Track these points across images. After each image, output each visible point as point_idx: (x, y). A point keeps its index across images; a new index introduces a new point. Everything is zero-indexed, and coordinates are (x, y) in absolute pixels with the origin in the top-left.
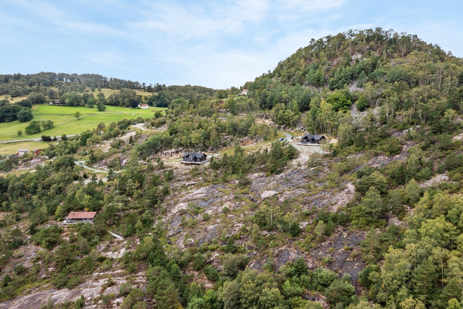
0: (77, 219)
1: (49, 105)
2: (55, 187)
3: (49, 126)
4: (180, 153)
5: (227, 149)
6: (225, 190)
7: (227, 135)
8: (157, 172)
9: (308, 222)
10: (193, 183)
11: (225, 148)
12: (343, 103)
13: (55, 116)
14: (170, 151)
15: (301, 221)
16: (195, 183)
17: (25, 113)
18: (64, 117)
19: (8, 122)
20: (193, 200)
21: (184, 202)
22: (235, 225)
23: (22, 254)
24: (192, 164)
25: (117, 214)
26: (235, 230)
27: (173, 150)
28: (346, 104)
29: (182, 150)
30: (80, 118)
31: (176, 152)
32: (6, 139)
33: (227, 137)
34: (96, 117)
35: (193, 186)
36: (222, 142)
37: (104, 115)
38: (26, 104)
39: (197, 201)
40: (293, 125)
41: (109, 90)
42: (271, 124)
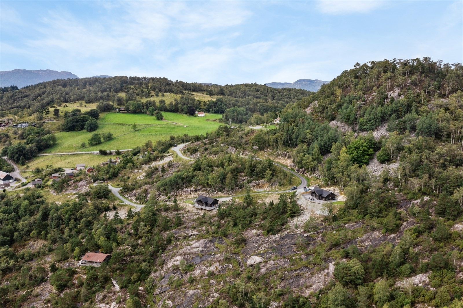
0: (89, 262)
1: (115, 112)
2: (84, 221)
3: (109, 138)
4: (198, 191)
5: (242, 191)
6: (221, 245)
7: (245, 176)
8: (171, 213)
9: (279, 303)
10: (196, 233)
11: (240, 190)
12: (363, 152)
13: (117, 126)
14: (189, 189)
15: (273, 301)
16: (198, 233)
17: (91, 124)
18: (124, 127)
19: (77, 131)
20: (189, 254)
21: (181, 255)
22: (212, 295)
23: (39, 293)
24: (202, 209)
25: (124, 258)
26: (209, 301)
27: (192, 189)
28: (366, 153)
29: (200, 189)
30: (137, 129)
31: (195, 190)
32: (72, 150)
33: (244, 178)
34: (152, 128)
35: (195, 236)
36: (239, 184)
37: (159, 126)
38: (94, 114)
39: (192, 256)
40: (311, 170)
41: (172, 94)
42: (291, 165)
